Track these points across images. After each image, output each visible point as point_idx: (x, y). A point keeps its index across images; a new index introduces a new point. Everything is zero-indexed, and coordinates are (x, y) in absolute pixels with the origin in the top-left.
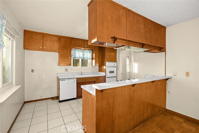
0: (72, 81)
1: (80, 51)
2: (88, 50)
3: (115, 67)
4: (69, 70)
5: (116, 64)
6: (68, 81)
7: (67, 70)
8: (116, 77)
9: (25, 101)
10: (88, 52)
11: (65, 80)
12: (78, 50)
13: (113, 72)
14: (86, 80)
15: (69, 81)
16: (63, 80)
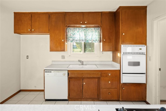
0: (61, 73)
1: (80, 30)
2: (93, 29)
3: (142, 54)
4: (66, 57)
5: (144, 48)
6: (55, 73)
7: (63, 57)
8: (146, 74)
9: (21, 89)
10: (94, 31)
11: (51, 72)
12: (78, 29)
13: (137, 64)
14: (82, 74)
15: (57, 73)
16: (48, 72)
